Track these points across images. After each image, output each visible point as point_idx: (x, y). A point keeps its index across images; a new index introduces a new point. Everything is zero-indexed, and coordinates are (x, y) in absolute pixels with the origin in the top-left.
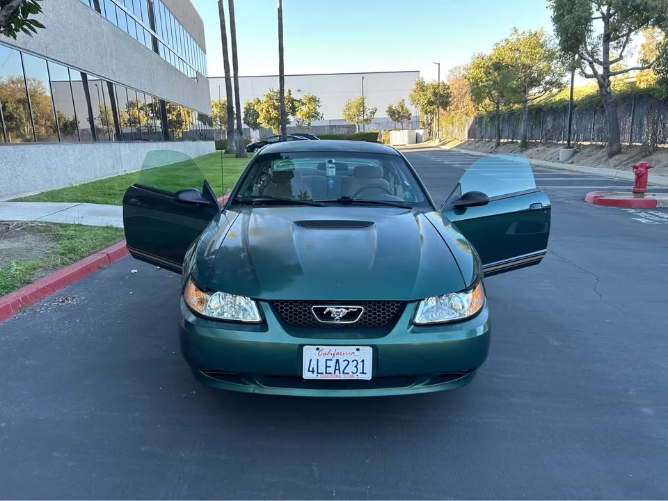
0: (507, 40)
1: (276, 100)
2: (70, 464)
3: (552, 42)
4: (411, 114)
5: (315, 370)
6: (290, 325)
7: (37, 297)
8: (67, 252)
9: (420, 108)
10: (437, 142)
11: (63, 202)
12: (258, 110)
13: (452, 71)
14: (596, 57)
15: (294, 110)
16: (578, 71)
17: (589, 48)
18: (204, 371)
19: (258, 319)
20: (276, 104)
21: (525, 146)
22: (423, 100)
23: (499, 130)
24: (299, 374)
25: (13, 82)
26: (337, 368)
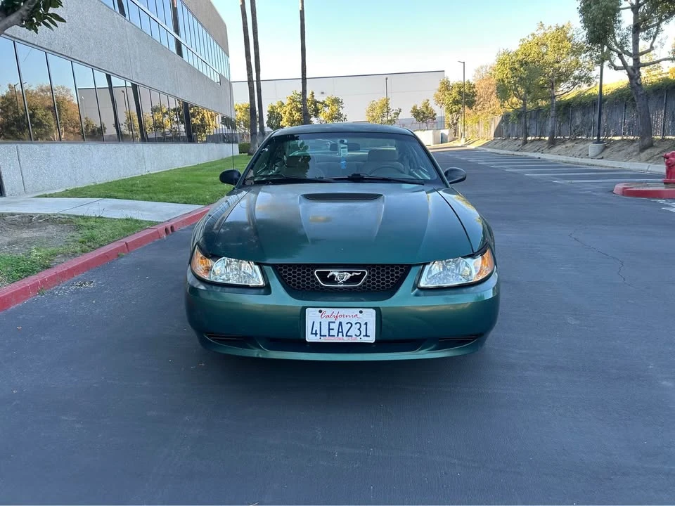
0: (533, 35)
1: (299, 102)
2: (78, 426)
3: (581, 36)
4: (435, 114)
5: (318, 332)
6: (293, 289)
7: (55, 281)
8: (87, 241)
9: (445, 107)
10: (462, 142)
11: (86, 197)
12: (281, 113)
13: (478, 71)
14: (626, 49)
15: (317, 112)
16: (607, 63)
17: (618, 39)
18: (209, 337)
19: (262, 283)
20: (300, 106)
21: (553, 143)
22: (448, 100)
23: (526, 128)
24: (302, 337)
25: (42, 91)
26: (340, 330)
